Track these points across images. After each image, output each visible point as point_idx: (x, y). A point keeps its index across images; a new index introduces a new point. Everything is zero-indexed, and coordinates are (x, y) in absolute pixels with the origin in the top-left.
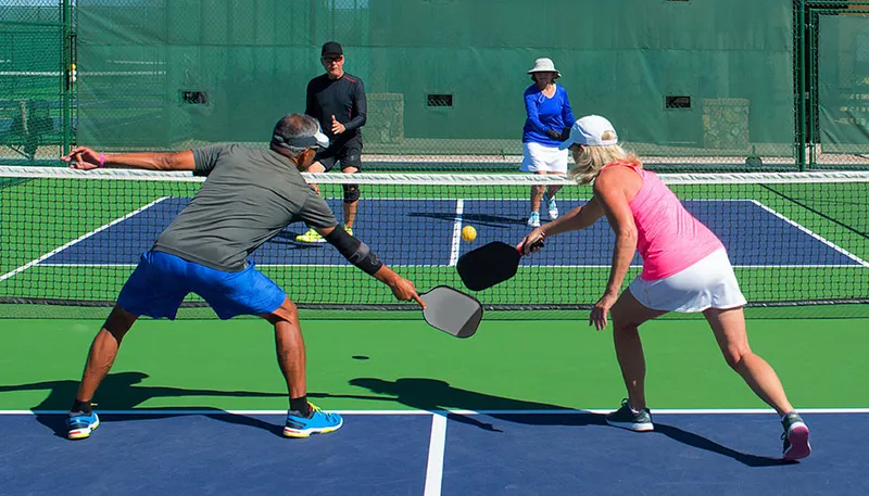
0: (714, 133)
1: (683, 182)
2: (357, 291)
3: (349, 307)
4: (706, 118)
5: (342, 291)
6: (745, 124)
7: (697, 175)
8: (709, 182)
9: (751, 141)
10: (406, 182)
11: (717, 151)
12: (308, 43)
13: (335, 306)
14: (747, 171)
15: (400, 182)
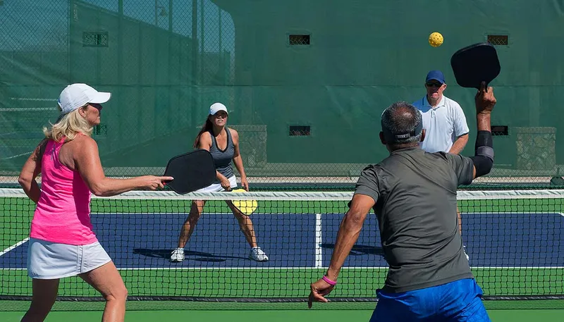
0: (527, 156)
1: (510, 197)
2: (246, 286)
3: (239, 300)
4: (520, 144)
5: (234, 287)
6: (552, 149)
7: (521, 191)
8: (531, 197)
9: (558, 163)
10: (287, 199)
11: (529, 172)
12: (190, 84)
13: (229, 299)
14: (551, 188)
15: (282, 199)
